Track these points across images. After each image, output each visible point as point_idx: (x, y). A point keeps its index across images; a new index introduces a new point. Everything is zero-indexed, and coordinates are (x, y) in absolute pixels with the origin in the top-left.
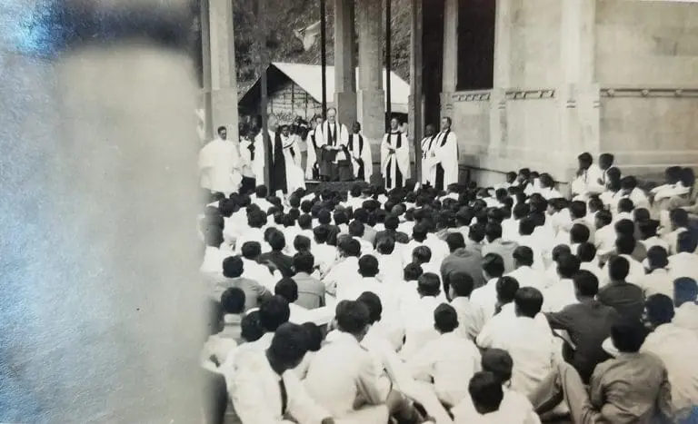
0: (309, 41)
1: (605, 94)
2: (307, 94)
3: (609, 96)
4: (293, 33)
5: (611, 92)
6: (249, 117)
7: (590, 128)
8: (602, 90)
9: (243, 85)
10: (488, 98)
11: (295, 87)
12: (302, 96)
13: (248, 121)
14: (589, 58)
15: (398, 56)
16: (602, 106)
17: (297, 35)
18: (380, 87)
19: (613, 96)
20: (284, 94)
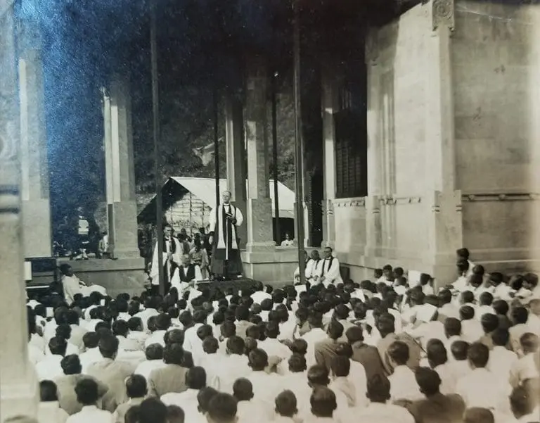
0: (206, 159)
1: (466, 199)
2: (204, 203)
3: (471, 201)
4: (193, 152)
5: (472, 197)
6: (150, 225)
7: (453, 229)
8: (464, 196)
9: (146, 197)
10: (364, 204)
11: (193, 197)
12: (200, 205)
13: (150, 228)
14: (451, 169)
15: (286, 170)
16: (464, 210)
17: (197, 153)
18: (268, 196)
19: (473, 201)
20: (182, 204)
